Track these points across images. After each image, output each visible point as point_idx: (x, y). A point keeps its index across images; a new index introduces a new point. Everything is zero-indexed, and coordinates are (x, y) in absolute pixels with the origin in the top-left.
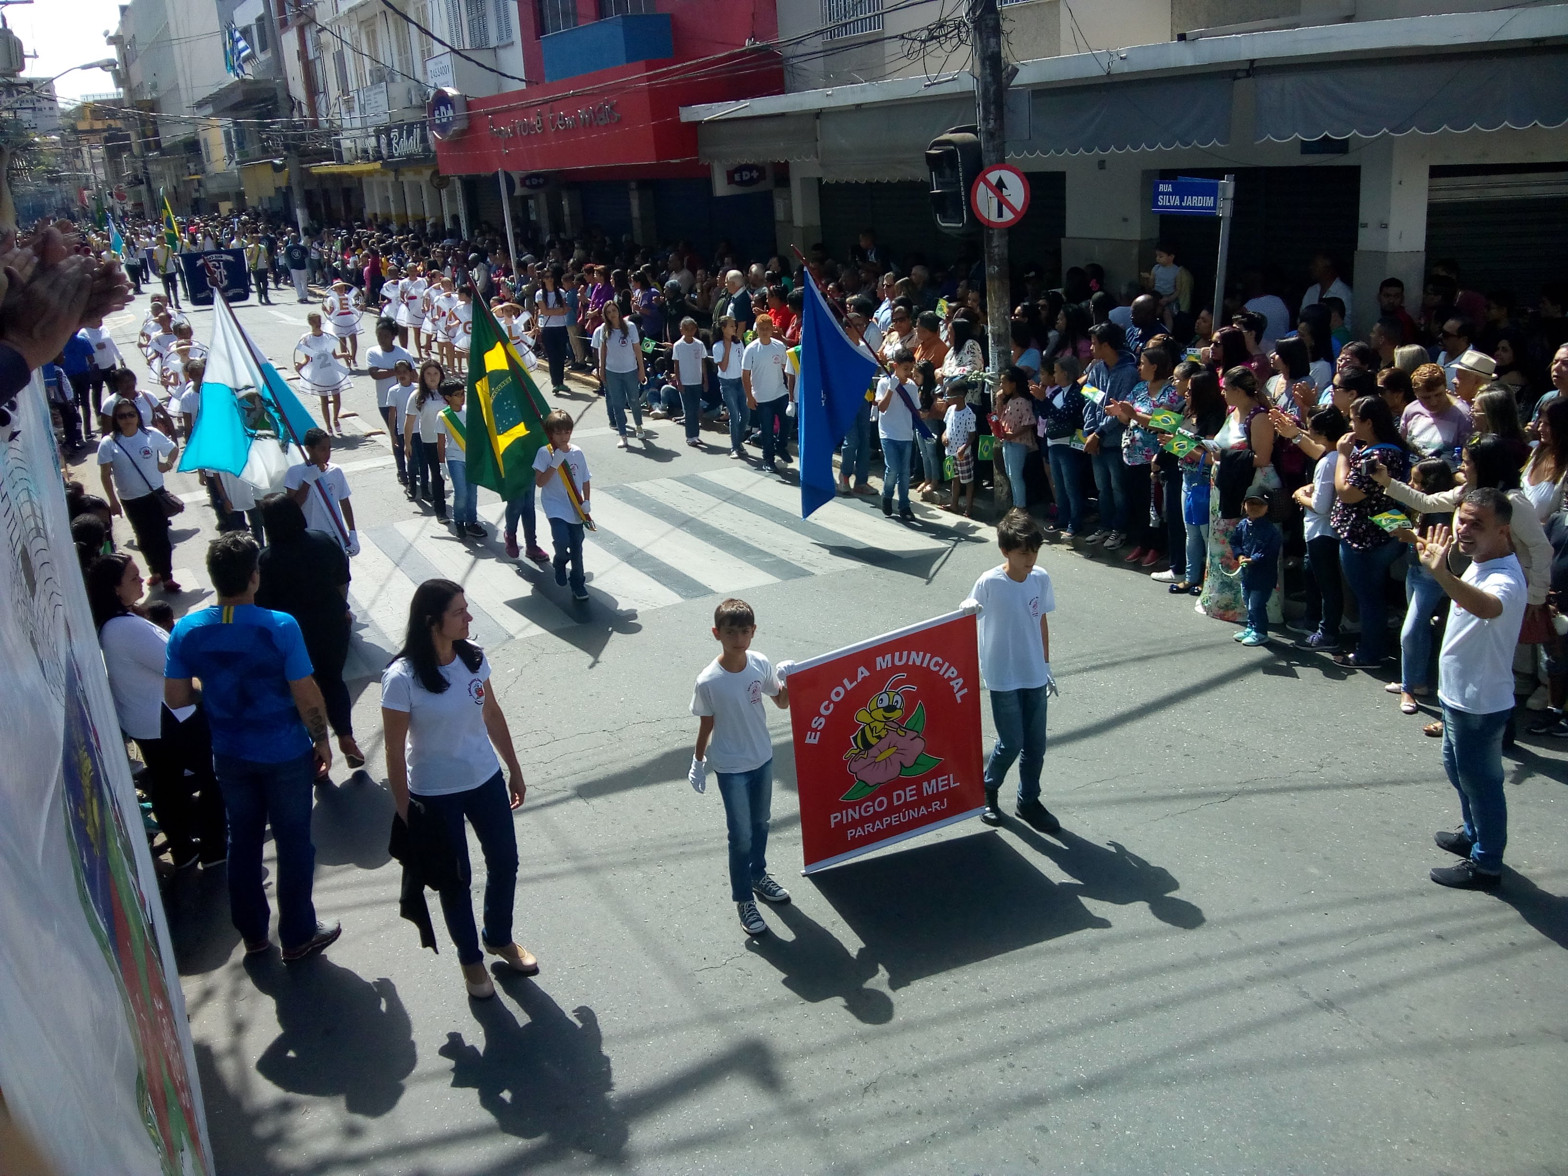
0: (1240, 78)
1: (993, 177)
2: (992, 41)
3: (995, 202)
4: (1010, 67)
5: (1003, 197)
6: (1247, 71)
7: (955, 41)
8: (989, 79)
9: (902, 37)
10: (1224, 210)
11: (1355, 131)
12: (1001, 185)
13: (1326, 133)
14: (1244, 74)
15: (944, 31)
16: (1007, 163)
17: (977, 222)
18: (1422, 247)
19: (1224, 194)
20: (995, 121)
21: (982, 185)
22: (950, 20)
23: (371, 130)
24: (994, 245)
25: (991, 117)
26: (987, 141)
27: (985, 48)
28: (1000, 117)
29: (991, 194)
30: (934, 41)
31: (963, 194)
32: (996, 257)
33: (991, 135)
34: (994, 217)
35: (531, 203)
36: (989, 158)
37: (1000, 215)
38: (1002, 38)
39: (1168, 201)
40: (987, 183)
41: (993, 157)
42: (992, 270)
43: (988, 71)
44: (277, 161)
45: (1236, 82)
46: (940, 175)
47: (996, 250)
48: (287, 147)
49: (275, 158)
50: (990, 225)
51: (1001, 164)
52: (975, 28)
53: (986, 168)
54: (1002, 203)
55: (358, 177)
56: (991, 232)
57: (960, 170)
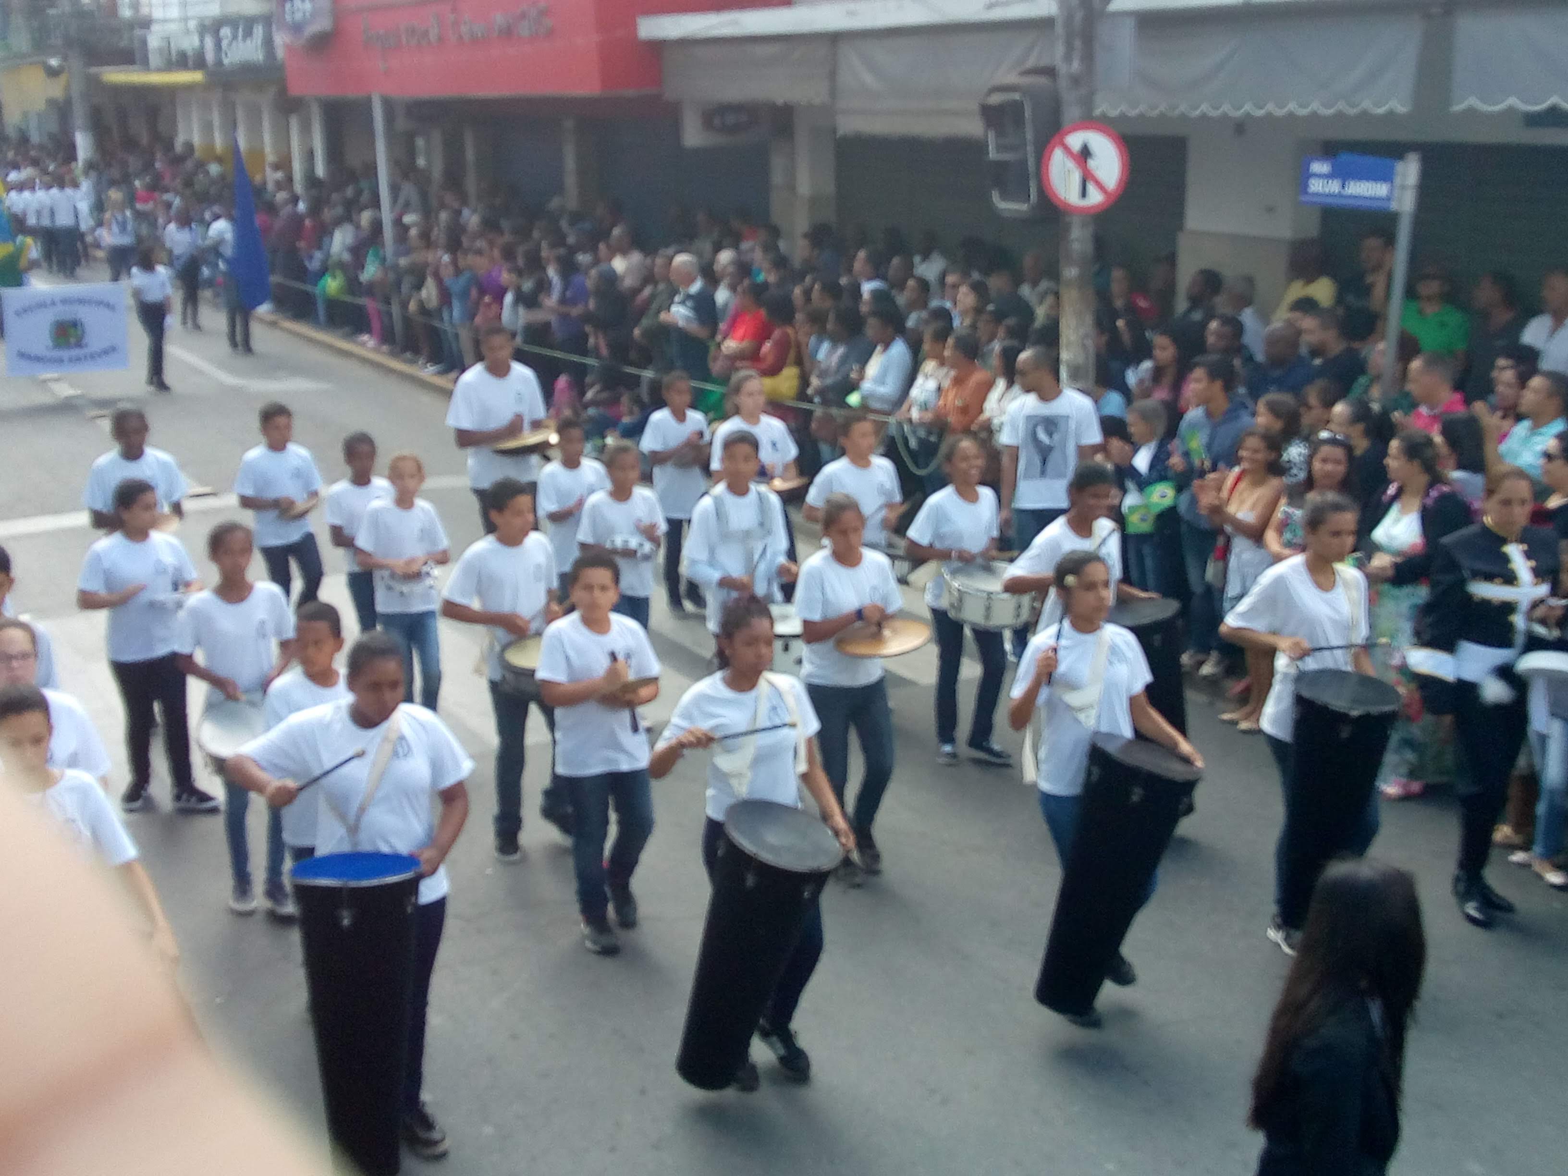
1: (1075, 140)
3: (1076, 177)
5: (1089, 170)
10: (1404, 203)
12: (1085, 153)
13: (1554, 98)
16: (1095, 120)
19: (1404, 181)
20: (1081, 57)
21: (1058, 151)
23: (192, 24)
24: (1073, 237)
25: (1077, 51)
28: (1089, 57)
29: (1071, 164)
31: (1030, 163)
32: (1076, 256)
33: (1074, 81)
34: (1074, 198)
35: (420, 142)
36: (1072, 112)
37: (1084, 193)
39: (1323, 186)
40: (1067, 150)
41: (1077, 111)
42: (1071, 272)
44: (54, 62)
46: (1000, 134)
47: (1076, 245)
48: (69, 43)
49: (53, 55)
50: (1068, 210)
51: (1090, 122)
53: (1068, 128)
54: (1087, 177)
55: (172, 92)
56: (1069, 219)
57: (1028, 129)
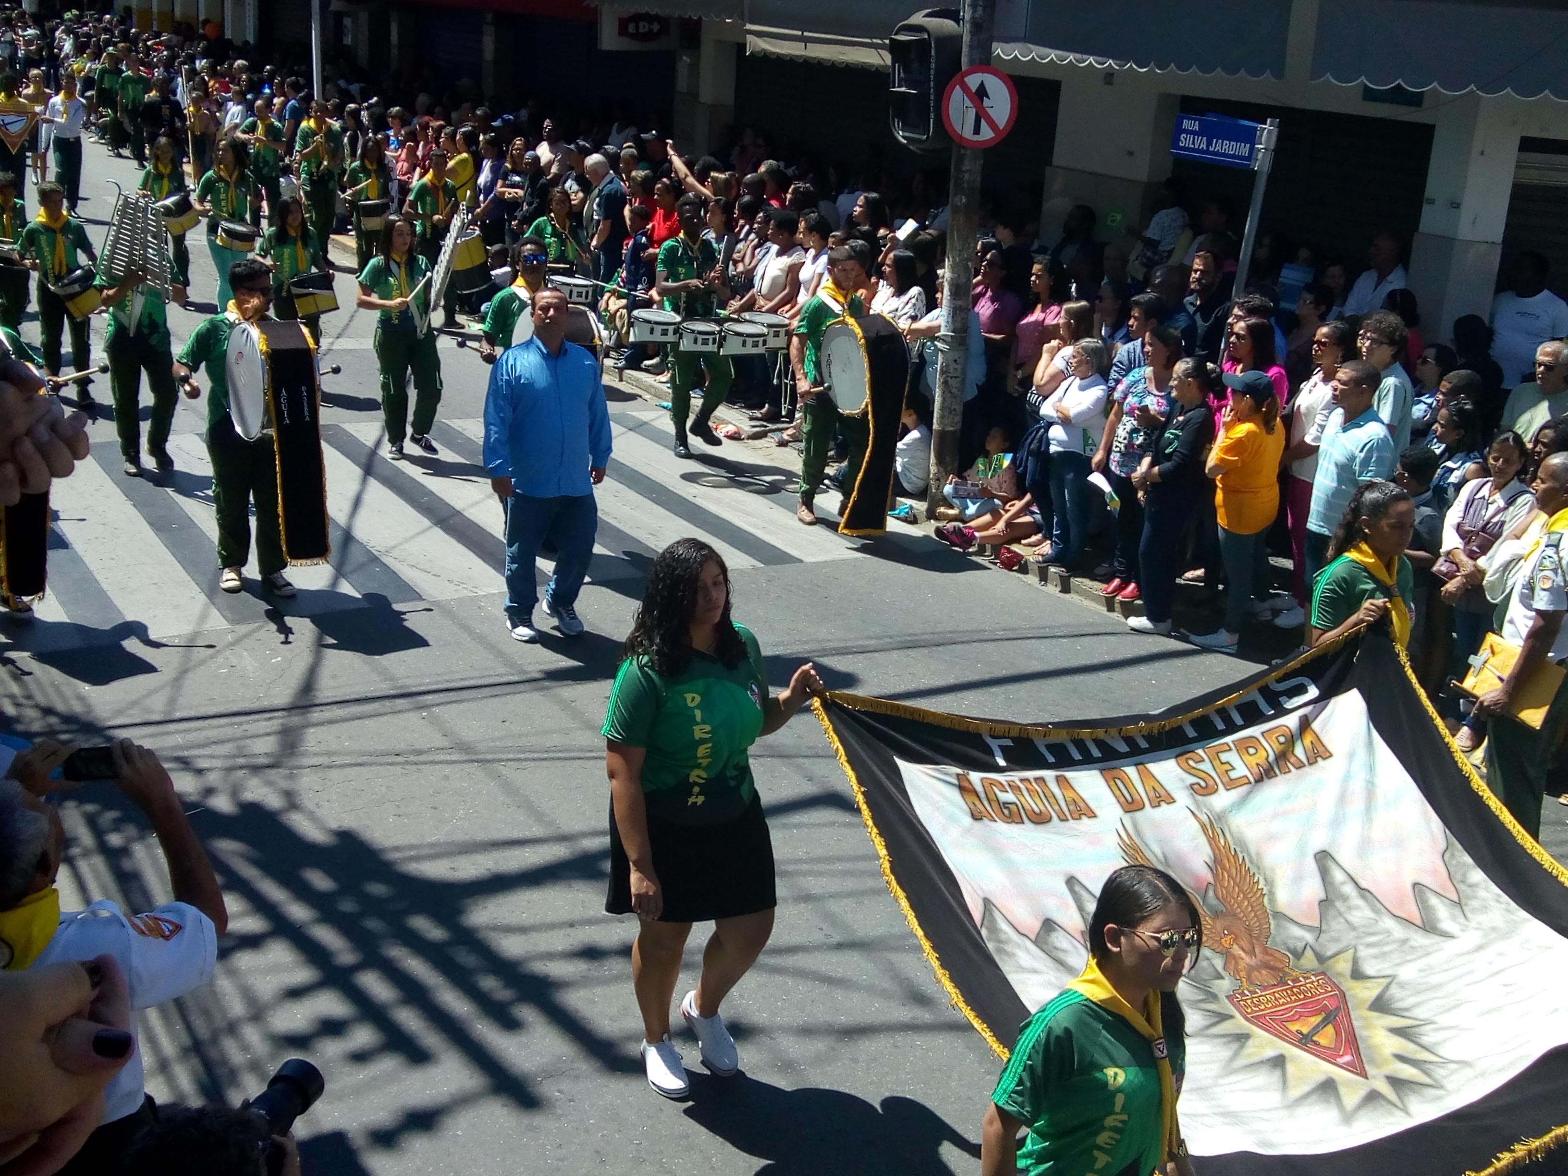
1: (973, 81)
3: (972, 113)
5: (984, 108)
10: (1262, 163)
11: (1436, 85)
12: (982, 92)
13: (1401, 81)
16: (992, 63)
18: (1499, 236)
19: (1264, 142)
20: (985, 8)
21: (958, 89)
24: (964, 169)
26: (973, 33)
29: (968, 103)
31: (932, 97)
32: (965, 185)
33: (977, 26)
34: (968, 133)
36: (970, 57)
37: (977, 131)
39: (1192, 141)
40: (965, 88)
41: (976, 55)
46: (906, 68)
47: (967, 176)
50: (963, 143)
51: (986, 66)
53: (966, 68)
54: (981, 115)
56: (963, 152)
57: (933, 66)
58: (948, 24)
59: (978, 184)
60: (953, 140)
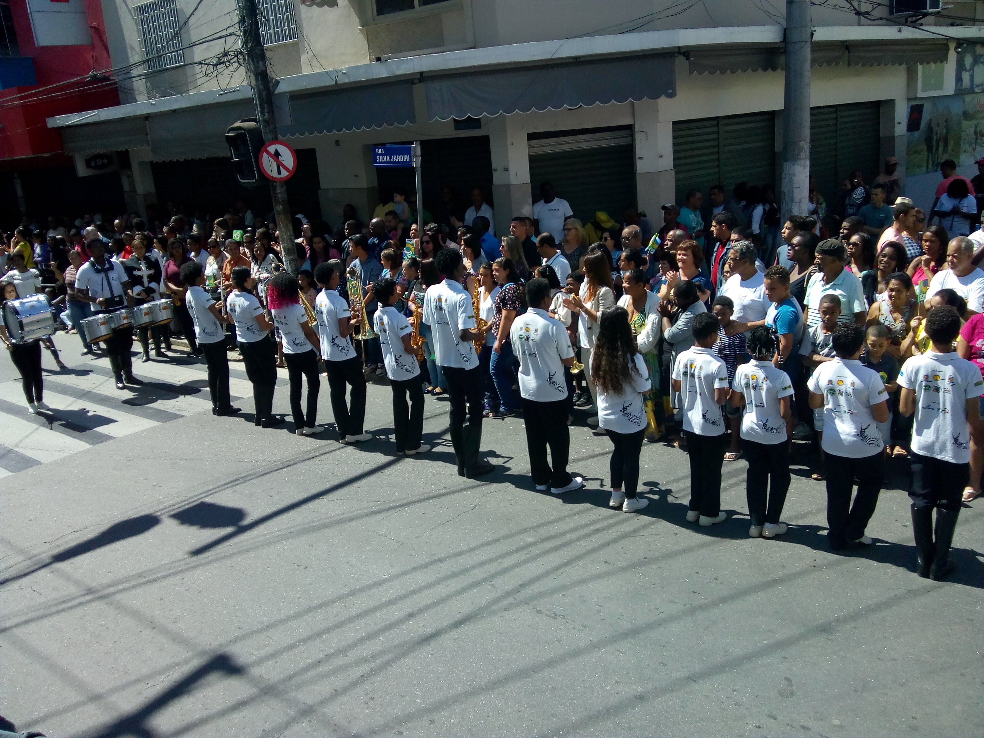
0: (415, 84)
1: (272, 149)
2: (261, 63)
3: (275, 165)
4: (274, 80)
5: (280, 161)
6: (419, 79)
7: (236, 65)
8: (262, 87)
9: (200, 63)
10: (417, 163)
11: (485, 113)
12: (277, 154)
13: (469, 114)
14: (418, 81)
15: (227, 59)
16: (279, 140)
17: (264, 177)
18: (528, 181)
19: (415, 153)
20: (269, 113)
21: (265, 155)
22: (232, 51)
24: (278, 192)
25: (266, 111)
26: (265, 127)
27: (256, 68)
28: (271, 112)
29: (271, 160)
30: (222, 65)
31: (253, 160)
32: (280, 200)
33: (267, 123)
34: (275, 175)
36: (267, 137)
37: (279, 173)
38: (267, 61)
39: (382, 159)
40: (269, 153)
41: (270, 136)
42: (278, 208)
43: (260, 82)
45: (414, 86)
46: (236, 149)
47: (279, 195)
50: (274, 180)
51: (276, 141)
52: (248, 56)
53: (267, 143)
54: (280, 165)
56: (275, 184)
57: (250, 145)
58: (253, 124)
59: (286, 198)
60: (268, 180)
